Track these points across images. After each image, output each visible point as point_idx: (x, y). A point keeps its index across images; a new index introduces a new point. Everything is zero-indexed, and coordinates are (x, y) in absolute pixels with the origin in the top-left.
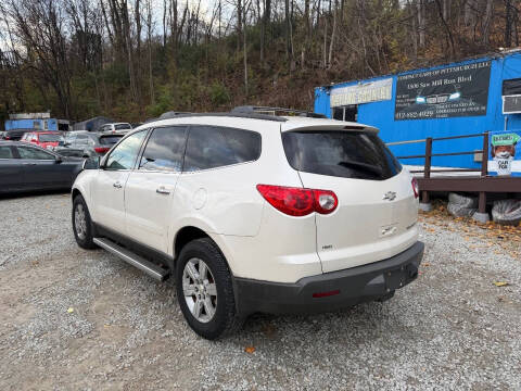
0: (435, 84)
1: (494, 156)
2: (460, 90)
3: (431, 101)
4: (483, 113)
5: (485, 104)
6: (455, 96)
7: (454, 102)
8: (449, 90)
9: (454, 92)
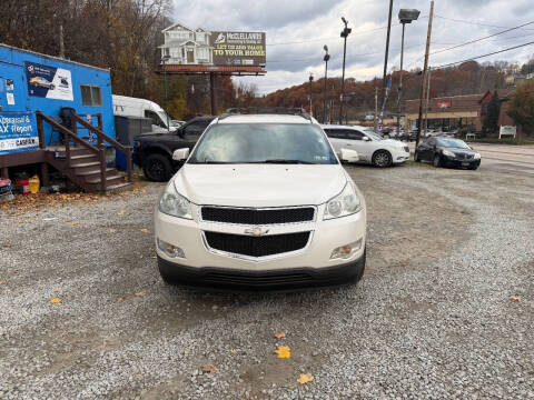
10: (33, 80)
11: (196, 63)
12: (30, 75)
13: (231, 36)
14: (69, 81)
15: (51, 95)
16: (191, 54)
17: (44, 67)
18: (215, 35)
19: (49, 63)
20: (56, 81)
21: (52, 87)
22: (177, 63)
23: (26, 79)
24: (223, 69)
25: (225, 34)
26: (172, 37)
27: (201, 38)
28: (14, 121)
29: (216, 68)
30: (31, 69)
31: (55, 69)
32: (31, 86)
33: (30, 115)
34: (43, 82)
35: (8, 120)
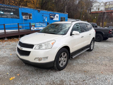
0: (6, 9)
1: (32, 27)
2: (13, 12)
3: (5, 13)
4: (19, 18)
5: (19, 16)
6: (12, 13)
7: (12, 15)
8: (10, 12)
9: (11, 12)
10: (51, 17)
11: (100, 10)
12: (50, 16)
13: (111, 2)
14: (58, 16)
15: (54, 19)
16: (99, 9)
17: (53, 14)
18: (106, 3)
19: (54, 13)
20: (56, 17)
21: (54, 18)
22: (95, 11)
23: (49, 17)
24: (107, 11)
25: (109, 2)
26: (95, 5)
27: (102, 4)
28: (43, 24)
29: (105, 11)
30: (51, 15)
31: (56, 14)
32: (50, 18)
33: (46, 23)
34: (53, 17)
35: (41, 24)
